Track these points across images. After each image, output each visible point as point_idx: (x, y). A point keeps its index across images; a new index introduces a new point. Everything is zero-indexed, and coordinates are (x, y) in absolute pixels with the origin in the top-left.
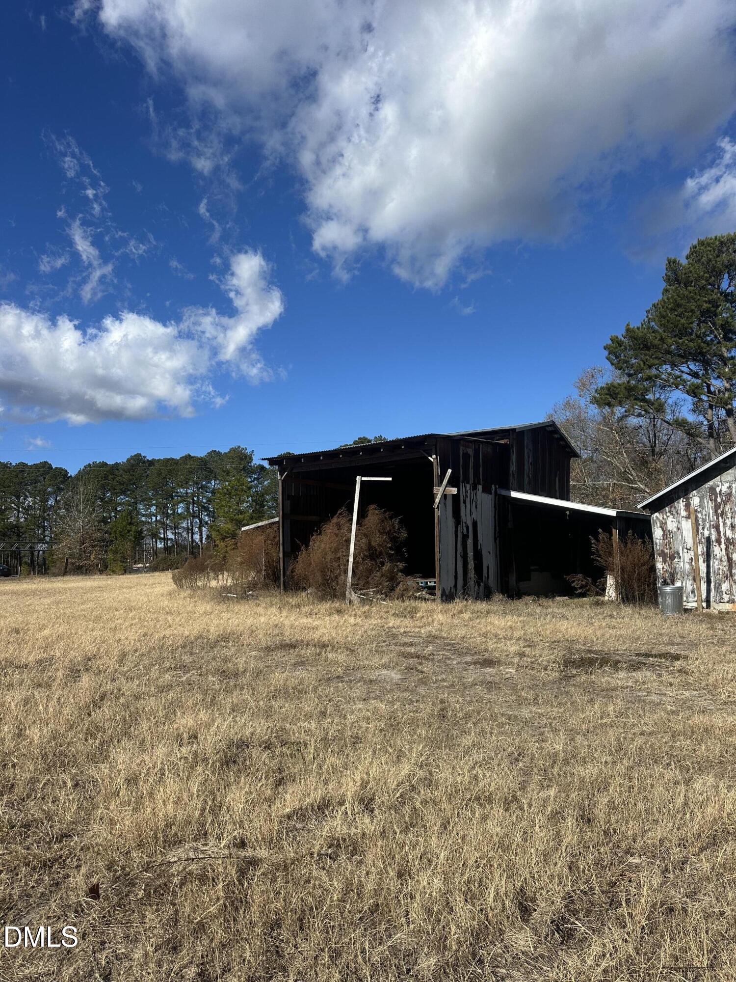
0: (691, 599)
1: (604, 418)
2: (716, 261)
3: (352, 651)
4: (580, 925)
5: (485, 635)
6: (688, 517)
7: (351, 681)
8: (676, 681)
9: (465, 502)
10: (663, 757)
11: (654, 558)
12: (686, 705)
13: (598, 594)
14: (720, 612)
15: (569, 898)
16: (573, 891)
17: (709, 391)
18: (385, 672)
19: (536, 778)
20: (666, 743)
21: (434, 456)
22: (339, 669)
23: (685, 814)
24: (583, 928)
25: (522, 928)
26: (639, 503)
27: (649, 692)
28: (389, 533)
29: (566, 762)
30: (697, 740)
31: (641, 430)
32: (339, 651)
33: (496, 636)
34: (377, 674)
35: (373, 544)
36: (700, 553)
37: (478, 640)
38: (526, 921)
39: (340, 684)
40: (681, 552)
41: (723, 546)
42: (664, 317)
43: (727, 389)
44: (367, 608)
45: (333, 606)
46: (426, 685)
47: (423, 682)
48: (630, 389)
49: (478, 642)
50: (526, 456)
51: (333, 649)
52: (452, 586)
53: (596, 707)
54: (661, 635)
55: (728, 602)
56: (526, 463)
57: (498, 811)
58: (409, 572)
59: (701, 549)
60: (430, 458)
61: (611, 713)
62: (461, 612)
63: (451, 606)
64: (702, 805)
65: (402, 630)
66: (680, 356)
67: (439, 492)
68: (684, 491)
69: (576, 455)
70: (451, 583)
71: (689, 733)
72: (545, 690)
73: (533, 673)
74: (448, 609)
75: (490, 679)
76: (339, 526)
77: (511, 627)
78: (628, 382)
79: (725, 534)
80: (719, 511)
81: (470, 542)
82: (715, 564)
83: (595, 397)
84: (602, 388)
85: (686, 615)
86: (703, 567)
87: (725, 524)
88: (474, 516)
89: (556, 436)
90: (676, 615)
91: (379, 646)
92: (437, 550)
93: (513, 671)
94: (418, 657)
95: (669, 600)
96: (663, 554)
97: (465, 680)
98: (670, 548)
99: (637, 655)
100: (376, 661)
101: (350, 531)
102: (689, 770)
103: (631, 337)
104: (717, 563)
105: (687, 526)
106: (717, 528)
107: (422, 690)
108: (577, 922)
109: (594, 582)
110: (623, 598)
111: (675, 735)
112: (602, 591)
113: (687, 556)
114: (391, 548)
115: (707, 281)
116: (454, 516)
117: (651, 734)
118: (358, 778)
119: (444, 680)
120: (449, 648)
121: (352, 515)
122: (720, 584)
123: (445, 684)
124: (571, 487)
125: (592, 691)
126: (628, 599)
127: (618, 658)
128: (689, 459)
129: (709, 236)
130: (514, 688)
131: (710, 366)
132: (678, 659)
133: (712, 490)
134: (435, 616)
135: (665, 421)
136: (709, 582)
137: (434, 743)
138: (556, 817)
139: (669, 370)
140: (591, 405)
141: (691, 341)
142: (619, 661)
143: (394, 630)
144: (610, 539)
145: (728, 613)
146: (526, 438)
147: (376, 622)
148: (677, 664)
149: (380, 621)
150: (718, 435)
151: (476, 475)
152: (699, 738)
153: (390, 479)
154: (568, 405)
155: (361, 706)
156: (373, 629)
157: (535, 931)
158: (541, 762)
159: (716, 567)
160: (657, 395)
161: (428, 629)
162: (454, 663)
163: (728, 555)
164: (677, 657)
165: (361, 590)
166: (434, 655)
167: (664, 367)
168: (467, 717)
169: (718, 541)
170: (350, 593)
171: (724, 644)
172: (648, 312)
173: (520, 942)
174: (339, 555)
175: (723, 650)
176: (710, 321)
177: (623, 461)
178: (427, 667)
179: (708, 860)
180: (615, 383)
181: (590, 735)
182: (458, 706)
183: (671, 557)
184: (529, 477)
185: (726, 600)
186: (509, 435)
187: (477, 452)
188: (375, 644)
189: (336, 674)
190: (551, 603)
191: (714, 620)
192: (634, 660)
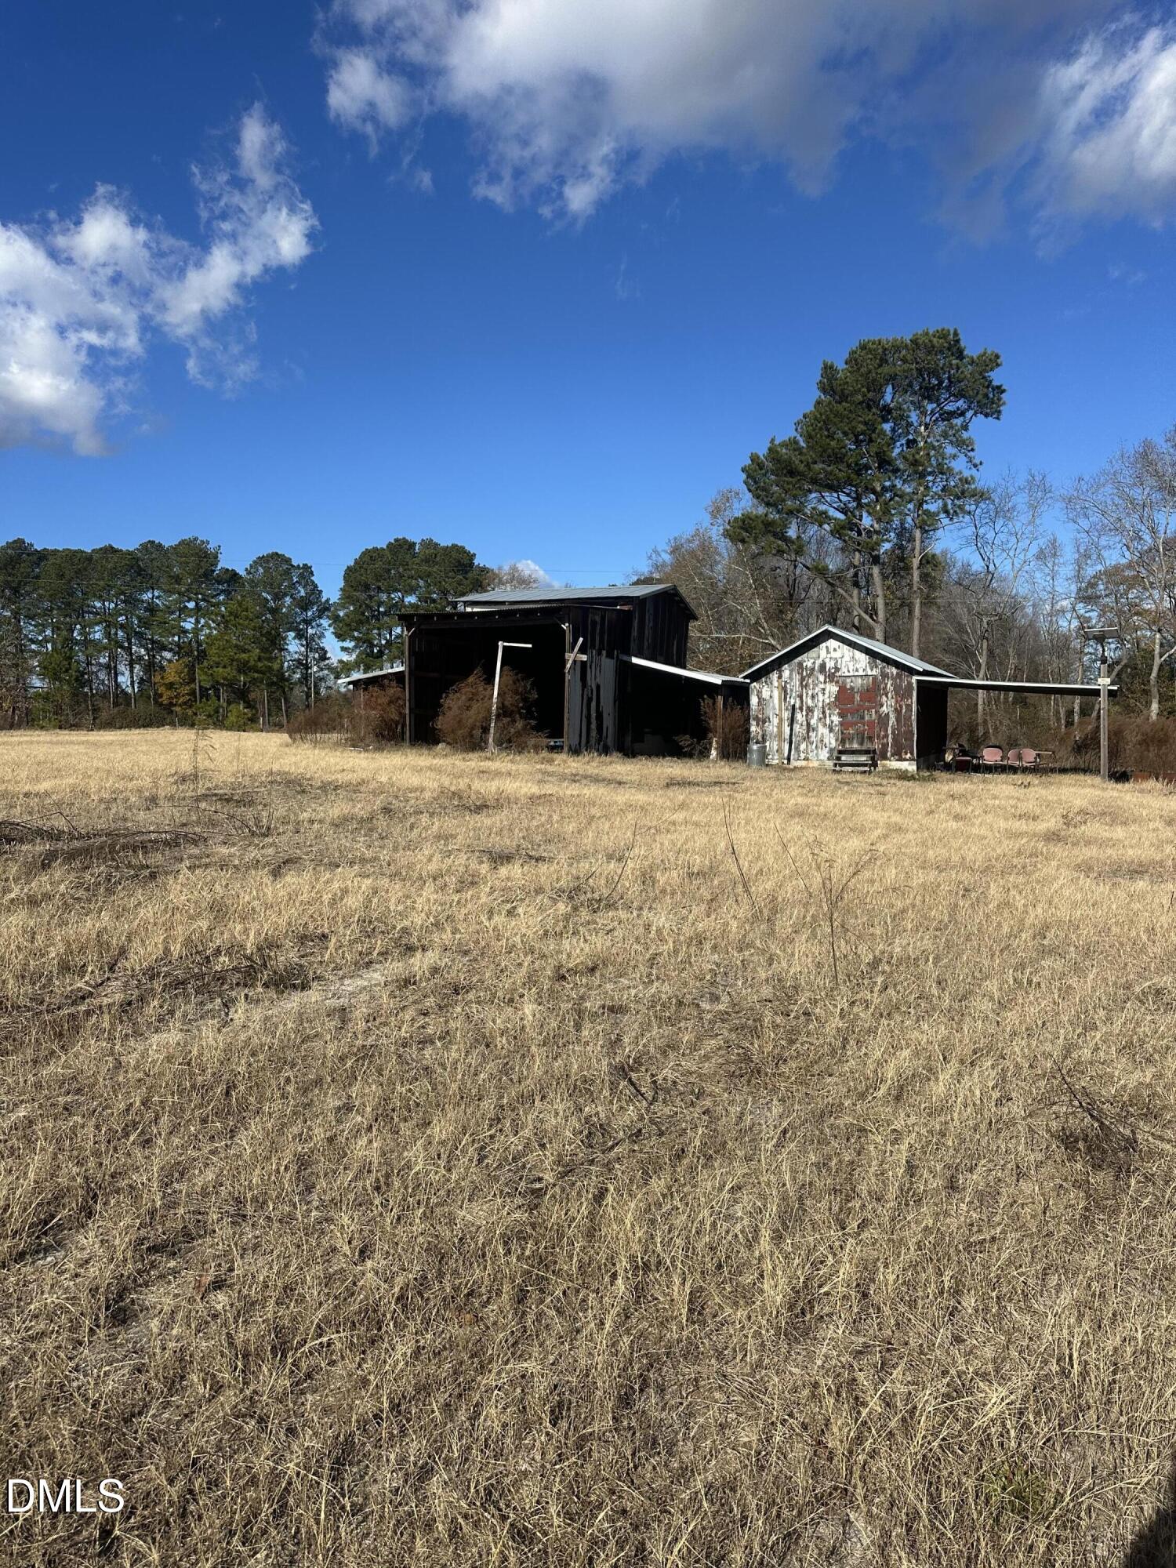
0: (774, 757)
1: (738, 556)
6: (779, 687)
9: (591, 667)
11: (749, 722)
13: (703, 756)
14: (797, 767)
21: (567, 624)
28: (521, 694)
35: (506, 703)
36: (786, 718)
40: (771, 717)
41: (804, 713)
48: (767, 523)
50: (647, 621)
52: (577, 743)
55: (804, 759)
56: (647, 628)
59: (786, 715)
60: (563, 626)
67: (570, 657)
68: (777, 665)
69: (694, 617)
78: (766, 514)
79: (806, 703)
80: (804, 683)
81: (594, 704)
82: (796, 727)
83: (727, 529)
84: (736, 519)
85: (768, 769)
86: (787, 730)
87: (807, 694)
88: (598, 681)
89: (675, 600)
90: (760, 770)
92: (566, 710)
95: (755, 756)
96: (757, 719)
98: (763, 714)
103: (773, 457)
104: (798, 727)
105: (778, 695)
106: (801, 697)
109: (700, 743)
110: (722, 757)
112: (708, 751)
113: (775, 721)
115: (865, 396)
116: (581, 681)
122: (799, 745)
124: (687, 654)
126: (725, 756)
129: (872, 340)
133: (800, 664)
136: (791, 743)
140: (724, 539)
141: (841, 471)
144: (714, 704)
145: (804, 768)
146: (647, 603)
151: (602, 642)
153: (530, 645)
159: (797, 730)
163: (807, 720)
167: (810, 499)
169: (801, 709)
172: (796, 423)
176: (864, 448)
177: (755, 611)
180: (751, 514)
183: (762, 721)
184: (649, 643)
185: (803, 757)
186: (633, 601)
187: (603, 618)
191: (791, 773)
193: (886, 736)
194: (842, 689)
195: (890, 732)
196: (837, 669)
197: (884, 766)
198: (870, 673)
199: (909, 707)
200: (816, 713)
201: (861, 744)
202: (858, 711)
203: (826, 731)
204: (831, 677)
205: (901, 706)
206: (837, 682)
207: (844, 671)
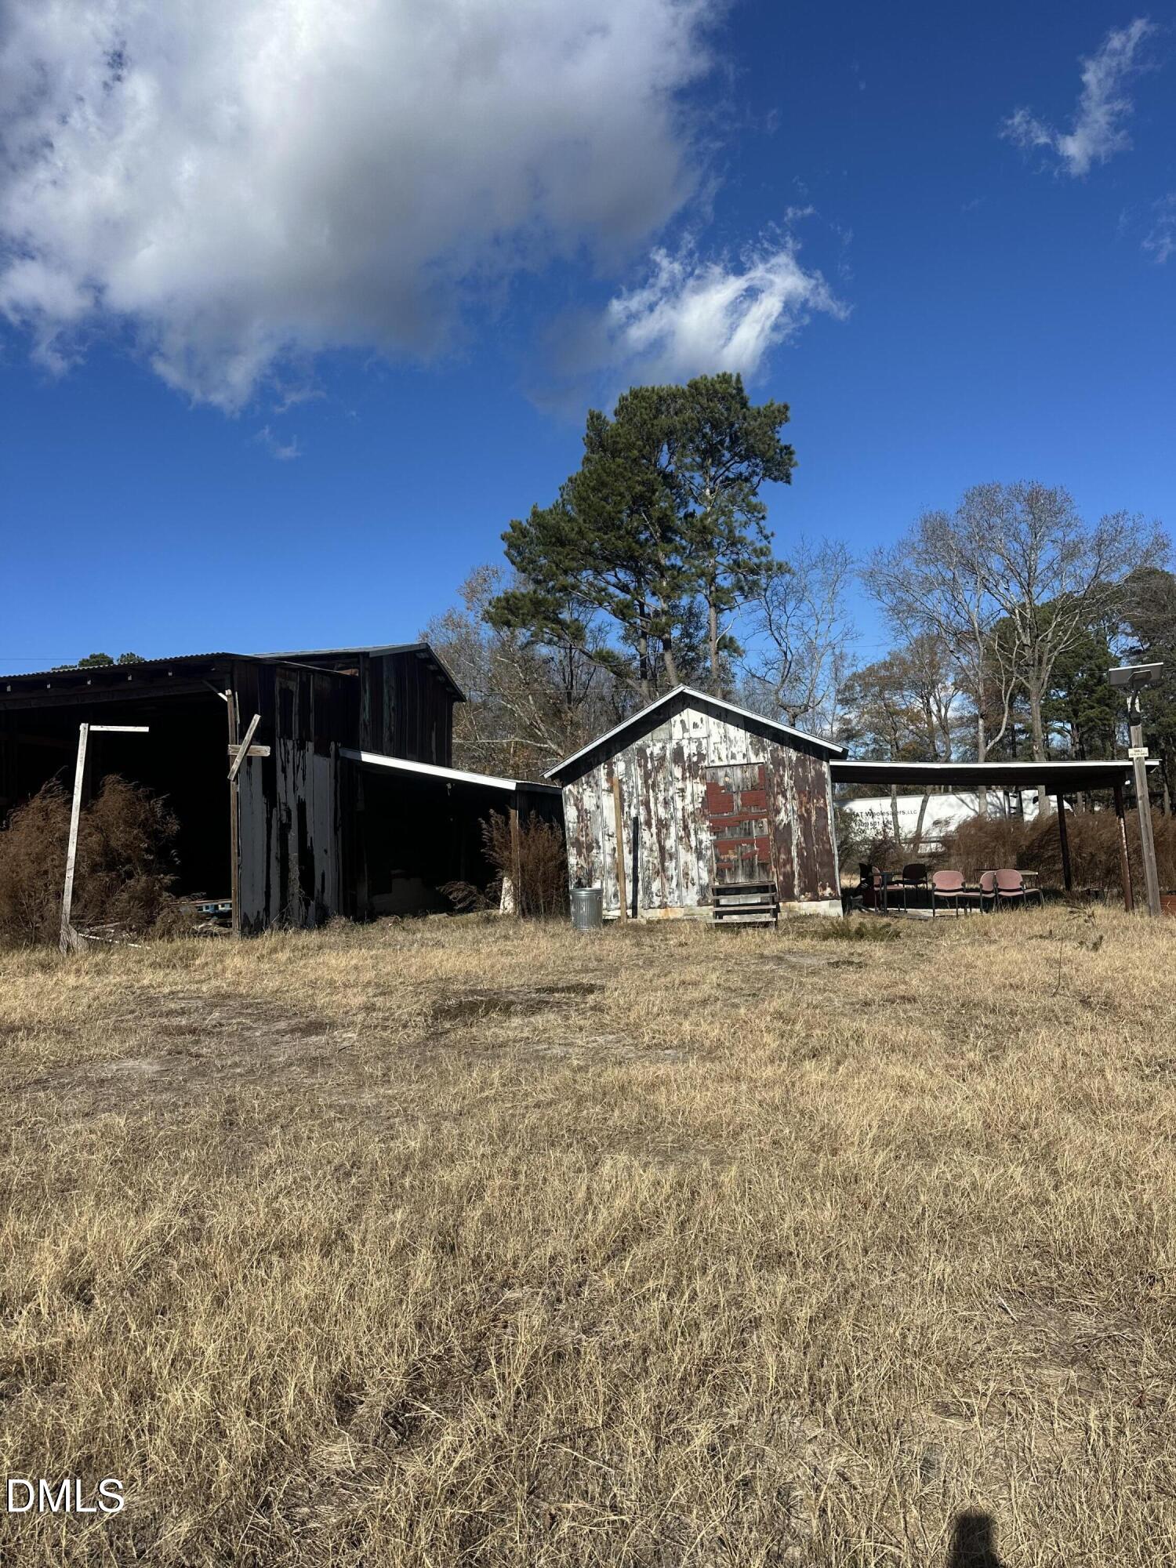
0: (613, 906)
1: (503, 644)
2: (652, 425)
3: (68, 1034)
4: (428, 1409)
5: (313, 984)
6: (610, 791)
7: (63, 1086)
8: (587, 1023)
9: (284, 770)
10: (563, 1135)
11: (565, 850)
12: (598, 1056)
13: (488, 907)
14: (649, 922)
15: (415, 1374)
16: (421, 1360)
17: (642, 613)
18: (130, 1063)
19: (377, 1198)
20: (569, 1114)
21: (228, 692)
22: (41, 1067)
23: (586, 1213)
24: (433, 1413)
25: (340, 1435)
26: (546, 770)
27: (550, 1042)
28: (143, 825)
29: (424, 1165)
30: (609, 1104)
31: (552, 665)
32: (43, 1035)
33: (331, 983)
34: (115, 1068)
35: (113, 843)
36: (625, 840)
37: (301, 994)
38: (343, 1422)
39: (42, 1094)
40: (600, 840)
41: (654, 830)
42: (584, 499)
43: (665, 612)
44: (101, 956)
45: (33, 957)
46: (204, 1076)
47: (200, 1072)
48: (537, 603)
49: (300, 996)
50: (386, 698)
51: (29, 1034)
52: (261, 910)
53: (474, 1075)
54: (571, 959)
55: (659, 907)
56: (385, 707)
57: (310, 1262)
58: (180, 890)
59: (627, 834)
60: (221, 694)
61: (496, 1081)
62: (274, 950)
63: (257, 942)
64: (611, 1196)
65: (166, 990)
66: (605, 559)
67: (238, 752)
68: (604, 753)
69: (461, 698)
70: (260, 904)
71: (600, 1096)
72: (401, 1058)
73: (385, 1034)
74: (253, 948)
75: (314, 1054)
76: (46, 814)
77: (356, 968)
78: (535, 592)
79: (656, 813)
80: (650, 782)
81: (293, 835)
82: (643, 854)
83: (488, 612)
84: (499, 600)
85: (606, 929)
86: (628, 860)
87: (656, 799)
88: (300, 792)
89: (432, 667)
90: (593, 930)
91: (122, 1021)
92: (234, 850)
93: (355, 1036)
94: (193, 1031)
95: (585, 909)
96: (577, 844)
97: (274, 1060)
98: (587, 835)
99: (538, 991)
100: (114, 1046)
101: (68, 820)
102: (597, 1148)
103: (538, 524)
104: (646, 853)
105: (609, 802)
106: (647, 804)
107: (196, 1086)
108: (424, 1406)
109: (482, 888)
110: (523, 910)
111: (580, 1101)
112: (496, 900)
113: (608, 845)
114: (148, 851)
115: (640, 451)
116: (264, 793)
117: (550, 1104)
118: (63, 1249)
119: (236, 1065)
120: (249, 1011)
121: (72, 792)
122: (649, 883)
123: (238, 1070)
124: (454, 748)
125: (471, 1051)
126: (529, 910)
127: (511, 997)
128: (616, 708)
129: (644, 386)
130: (353, 1063)
131: (643, 575)
132: (592, 992)
133: (641, 751)
134: (228, 961)
135: (584, 652)
136: (635, 881)
137: (208, 1170)
138: (404, 1251)
139: (591, 579)
140: (484, 623)
141: (620, 538)
142: (512, 1003)
143: (152, 991)
144: (507, 824)
145: (659, 922)
146: (385, 668)
147: (118, 979)
148: (591, 999)
149: (125, 978)
150: (654, 675)
151: (304, 724)
152: (612, 1102)
153: (146, 729)
154: (450, 622)
155: (79, 1126)
156: (111, 993)
157: (360, 1436)
158: (386, 1172)
159: (645, 859)
160: (575, 615)
161: (214, 983)
162: (258, 1034)
163: (659, 842)
164: (590, 989)
165: (89, 926)
166: (221, 1025)
167: (584, 574)
168: (272, 1119)
169: (648, 824)
170: (69, 934)
171: (652, 966)
172: (562, 489)
173: (336, 1458)
174: (48, 865)
175: (649, 975)
176: (645, 512)
177: (528, 709)
178: (207, 1047)
179: (612, 1273)
180: (518, 593)
181: (463, 1119)
182: (256, 1103)
183: (587, 847)
184: (389, 729)
185: (657, 904)
186: (358, 662)
187: (304, 687)
188: (114, 1017)
189: (32, 1077)
190: (420, 924)
191: (641, 933)
192: (533, 999)
193: (790, 861)
194: (713, 789)
195: (794, 854)
196: (702, 757)
197: (790, 910)
198: (754, 760)
199: (822, 812)
200: (672, 830)
201: (751, 875)
202: (741, 822)
203: (691, 858)
204: (693, 769)
205: (808, 811)
206: (703, 777)
207: (713, 759)
